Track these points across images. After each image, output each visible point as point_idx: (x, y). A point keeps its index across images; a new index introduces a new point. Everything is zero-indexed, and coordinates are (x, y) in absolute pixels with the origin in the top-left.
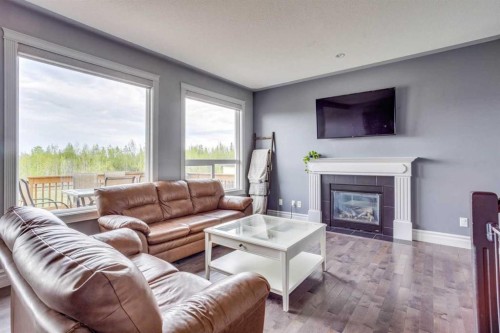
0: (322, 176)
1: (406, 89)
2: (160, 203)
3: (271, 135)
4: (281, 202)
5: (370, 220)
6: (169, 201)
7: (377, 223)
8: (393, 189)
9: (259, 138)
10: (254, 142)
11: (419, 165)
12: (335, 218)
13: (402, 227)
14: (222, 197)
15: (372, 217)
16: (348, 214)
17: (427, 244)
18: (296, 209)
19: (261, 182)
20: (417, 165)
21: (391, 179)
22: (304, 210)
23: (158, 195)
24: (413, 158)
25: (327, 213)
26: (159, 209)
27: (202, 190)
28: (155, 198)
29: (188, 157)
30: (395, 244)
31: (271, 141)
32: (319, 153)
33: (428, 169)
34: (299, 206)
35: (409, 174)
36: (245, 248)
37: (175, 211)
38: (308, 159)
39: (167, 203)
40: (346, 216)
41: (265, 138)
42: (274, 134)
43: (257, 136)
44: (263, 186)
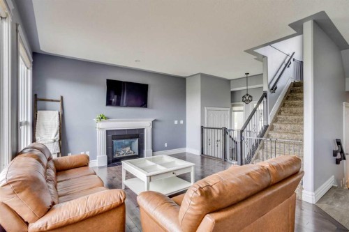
0: (107, 131)
3: (60, 99)
5: (132, 154)
7: (137, 154)
8: (144, 135)
10: (36, 103)
12: (115, 157)
16: (121, 153)
19: (55, 141)
20: (154, 122)
21: (142, 130)
24: (153, 119)
25: (110, 155)
31: (59, 104)
32: (106, 115)
34: (88, 154)
35: (151, 127)
38: (100, 120)
41: (52, 101)
42: (62, 97)
43: (39, 97)
44: (57, 144)
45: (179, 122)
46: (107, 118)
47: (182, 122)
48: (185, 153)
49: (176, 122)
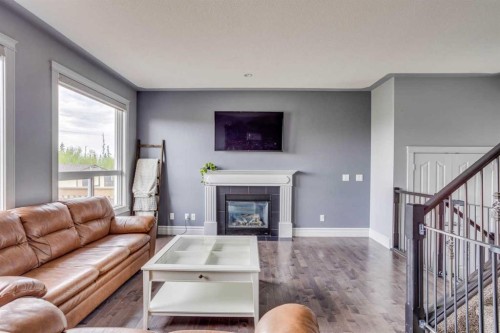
0: (218, 188)
1: (289, 114)
2: (30, 240)
3: (161, 144)
4: (172, 216)
5: (260, 225)
6: (43, 235)
7: (266, 226)
8: (278, 196)
9: (144, 146)
10: (139, 149)
11: (297, 177)
12: (230, 226)
13: (285, 229)
14: (113, 219)
15: (261, 223)
16: (241, 222)
17: (303, 238)
18: (190, 223)
19: (150, 196)
20: (297, 176)
21: (277, 189)
22: (199, 222)
23: (25, 229)
24: (294, 171)
25: (223, 222)
26: (30, 249)
27: (87, 213)
28: (21, 234)
29: (62, 168)
30: (280, 243)
31: (160, 150)
33: (303, 180)
34: (193, 218)
35: (291, 184)
36: (207, 278)
37: (55, 249)
38: (206, 171)
39: (41, 240)
40: (239, 223)
41: (153, 146)
42: (164, 142)
43: (142, 143)
44: (153, 200)
45: (352, 178)
46: (216, 168)
47: (359, 178)
48: (367, 238)
49: (346, 178)
